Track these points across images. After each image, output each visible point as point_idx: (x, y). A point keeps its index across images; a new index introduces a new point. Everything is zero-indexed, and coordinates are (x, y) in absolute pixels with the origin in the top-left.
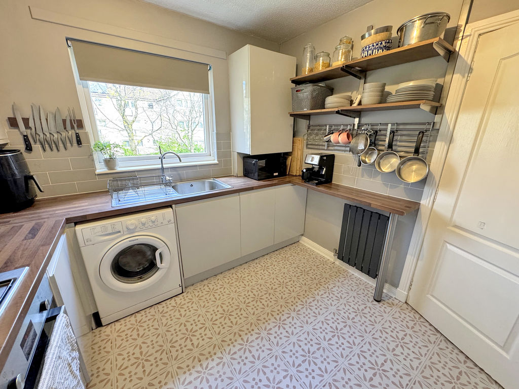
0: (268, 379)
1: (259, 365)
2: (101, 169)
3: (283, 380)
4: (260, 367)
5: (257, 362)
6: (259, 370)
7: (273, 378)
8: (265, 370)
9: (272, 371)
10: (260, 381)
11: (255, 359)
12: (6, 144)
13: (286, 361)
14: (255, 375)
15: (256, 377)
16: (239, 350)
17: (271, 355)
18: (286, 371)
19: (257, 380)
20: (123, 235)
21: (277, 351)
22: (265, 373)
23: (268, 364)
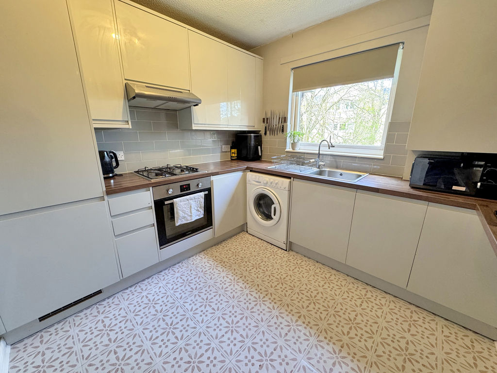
0: (238, 322)
1: (247, 313)
2: (289, 148)
3: (239, 335)
4: (246, 315)
5: (249, 312)
6: (243, 314)
7: (239, 325)
8: (244, 318)
9: (244, 324)
10: (236, 317)
11: (251, 309)
12: (260, 131)
13: (256, 335)
14: (239, 312)
15: (237, 313)
16: (255, 297)
17: (257, 321)
18: (247, 336)
19: (235, 314)
20: (261, 185)
21: (263, 327)
22: (241, 319)
23: (249, 320)
